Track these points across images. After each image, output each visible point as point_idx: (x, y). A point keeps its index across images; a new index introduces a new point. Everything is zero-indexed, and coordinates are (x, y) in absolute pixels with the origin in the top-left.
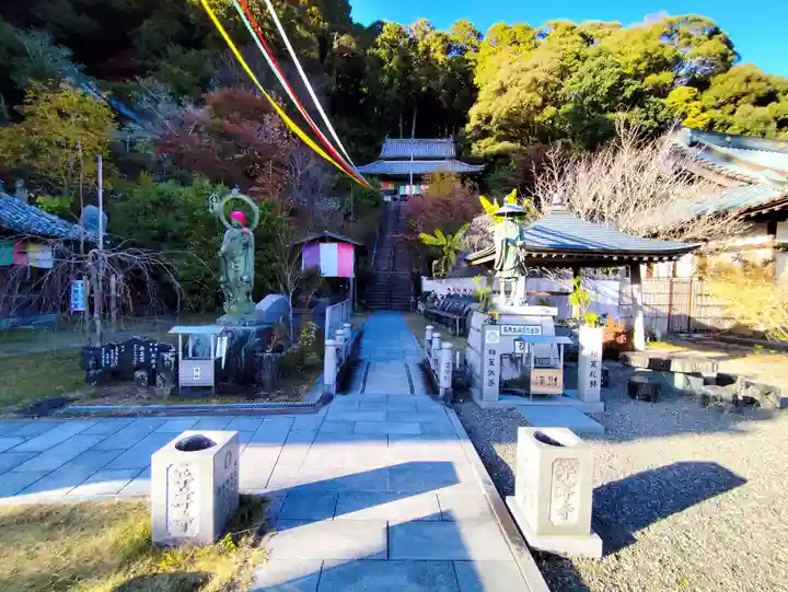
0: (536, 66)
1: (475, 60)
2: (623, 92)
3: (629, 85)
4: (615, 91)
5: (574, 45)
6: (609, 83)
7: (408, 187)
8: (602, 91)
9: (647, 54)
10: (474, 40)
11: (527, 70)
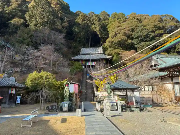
0: (125, 29)
1: (108, 23)
2: (149, 36)
3: (150, 34)
4: (146, 36)
5: (135, 22)
6: (145, 34)
7: (89, 63)
8: (143, 37)
9: (155, 26)
10: (107, 17)
11: (122, 30)
